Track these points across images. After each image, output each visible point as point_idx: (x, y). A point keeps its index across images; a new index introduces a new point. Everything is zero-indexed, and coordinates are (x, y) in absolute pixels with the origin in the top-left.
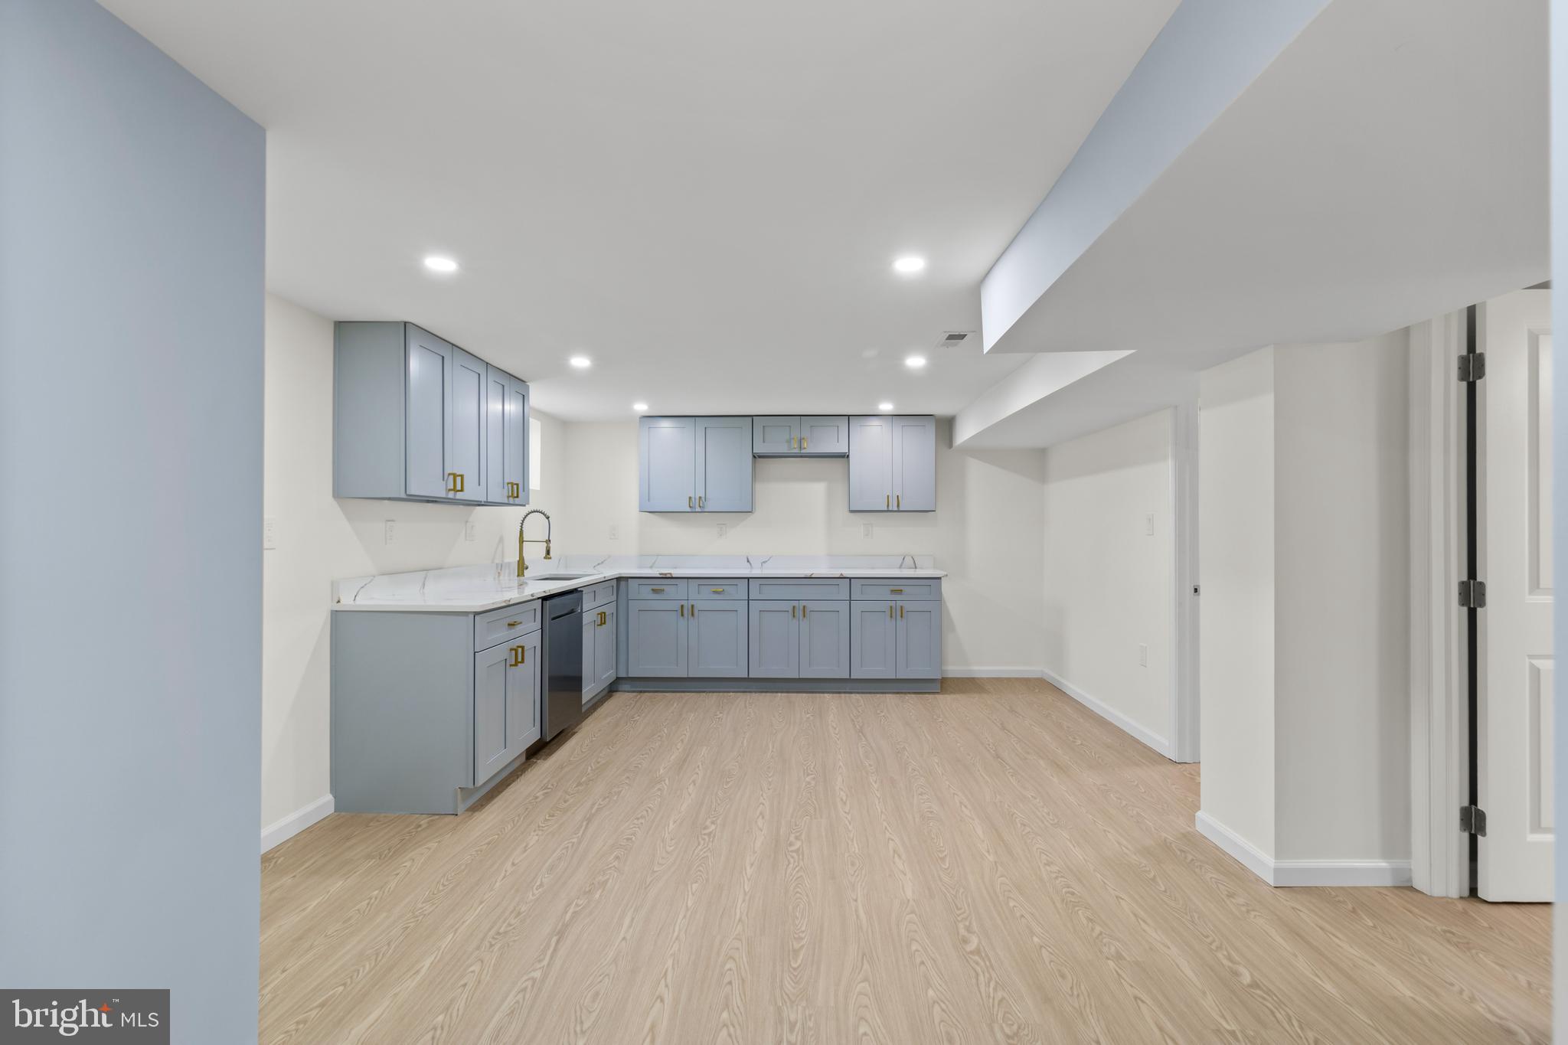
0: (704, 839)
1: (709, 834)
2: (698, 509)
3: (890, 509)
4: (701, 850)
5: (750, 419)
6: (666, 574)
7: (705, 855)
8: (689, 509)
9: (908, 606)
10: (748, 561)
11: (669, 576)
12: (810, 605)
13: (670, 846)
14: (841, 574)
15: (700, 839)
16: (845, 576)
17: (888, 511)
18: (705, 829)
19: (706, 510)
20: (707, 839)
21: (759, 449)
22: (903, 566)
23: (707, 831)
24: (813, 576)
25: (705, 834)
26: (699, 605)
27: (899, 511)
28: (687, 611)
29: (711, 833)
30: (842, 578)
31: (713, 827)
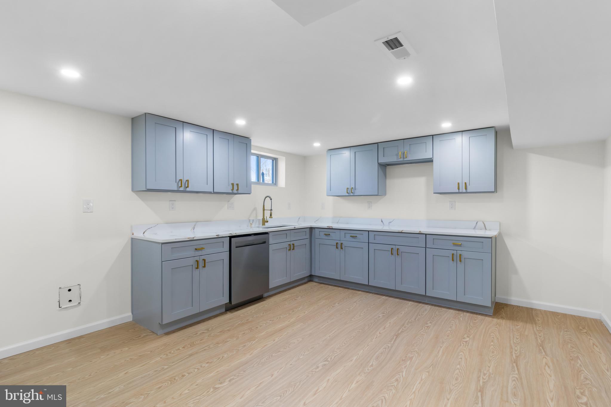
2: (352, 194)
3: (461, 191)
5: (377, 144)
6: (330, 227)
8: (347, 194)
9: (465, 254)
10: (382, 221)
11: (331, 228)
12: (402, 249)
14: (420, 232)
16: (422, 232)
17: (459, 193)
19: (355, 195)
21: (382, 160)
22: (476, 228)
24: (403, 232)
26: (345, 244)
27: (467, 193)
28: (339, 246)
30: (420, 234)
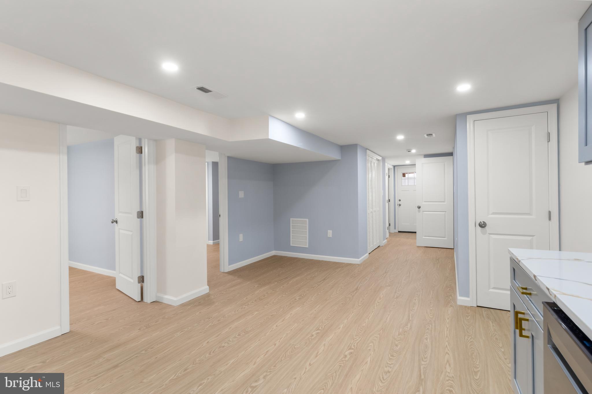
0: (354, 346)
1: (351, 349)
4: (357, 340)
7: (356, 337)
13: (371, 346)
15: (356, 346)
18: (351, 353)
20: (352, 346)
23: (352, 351)
25: (353, 349)
29: (349, 349)
31: (347, 353)
